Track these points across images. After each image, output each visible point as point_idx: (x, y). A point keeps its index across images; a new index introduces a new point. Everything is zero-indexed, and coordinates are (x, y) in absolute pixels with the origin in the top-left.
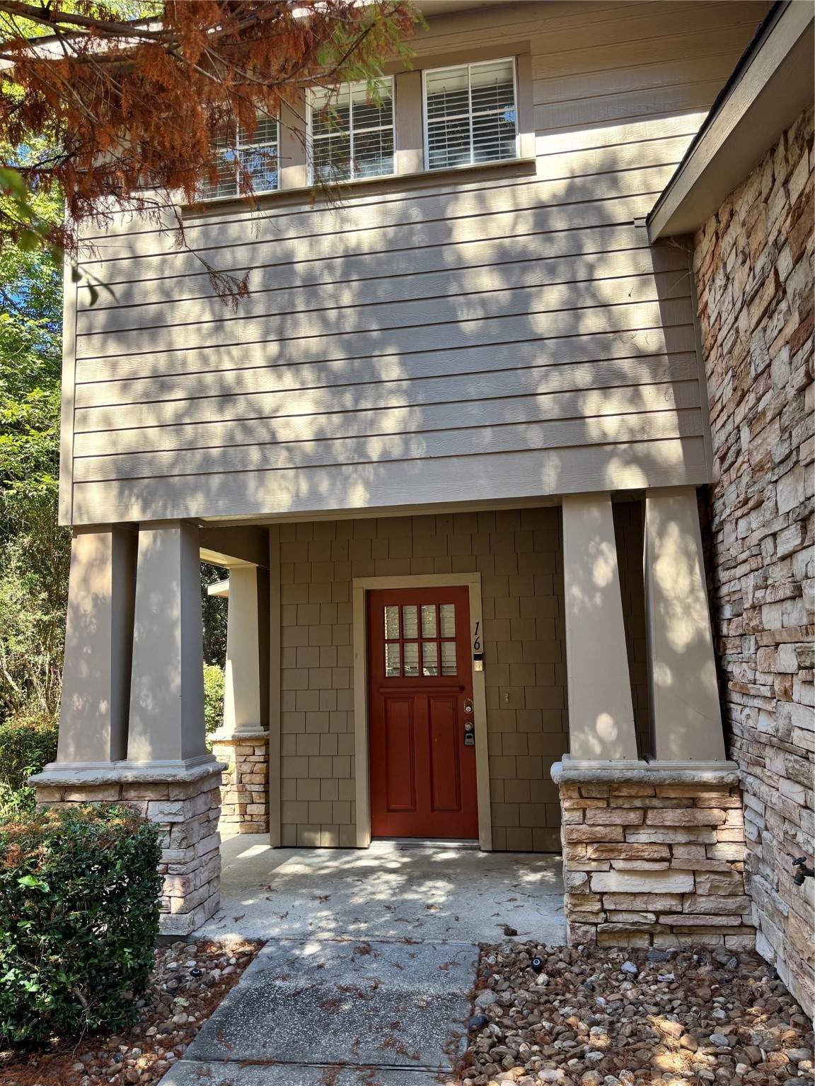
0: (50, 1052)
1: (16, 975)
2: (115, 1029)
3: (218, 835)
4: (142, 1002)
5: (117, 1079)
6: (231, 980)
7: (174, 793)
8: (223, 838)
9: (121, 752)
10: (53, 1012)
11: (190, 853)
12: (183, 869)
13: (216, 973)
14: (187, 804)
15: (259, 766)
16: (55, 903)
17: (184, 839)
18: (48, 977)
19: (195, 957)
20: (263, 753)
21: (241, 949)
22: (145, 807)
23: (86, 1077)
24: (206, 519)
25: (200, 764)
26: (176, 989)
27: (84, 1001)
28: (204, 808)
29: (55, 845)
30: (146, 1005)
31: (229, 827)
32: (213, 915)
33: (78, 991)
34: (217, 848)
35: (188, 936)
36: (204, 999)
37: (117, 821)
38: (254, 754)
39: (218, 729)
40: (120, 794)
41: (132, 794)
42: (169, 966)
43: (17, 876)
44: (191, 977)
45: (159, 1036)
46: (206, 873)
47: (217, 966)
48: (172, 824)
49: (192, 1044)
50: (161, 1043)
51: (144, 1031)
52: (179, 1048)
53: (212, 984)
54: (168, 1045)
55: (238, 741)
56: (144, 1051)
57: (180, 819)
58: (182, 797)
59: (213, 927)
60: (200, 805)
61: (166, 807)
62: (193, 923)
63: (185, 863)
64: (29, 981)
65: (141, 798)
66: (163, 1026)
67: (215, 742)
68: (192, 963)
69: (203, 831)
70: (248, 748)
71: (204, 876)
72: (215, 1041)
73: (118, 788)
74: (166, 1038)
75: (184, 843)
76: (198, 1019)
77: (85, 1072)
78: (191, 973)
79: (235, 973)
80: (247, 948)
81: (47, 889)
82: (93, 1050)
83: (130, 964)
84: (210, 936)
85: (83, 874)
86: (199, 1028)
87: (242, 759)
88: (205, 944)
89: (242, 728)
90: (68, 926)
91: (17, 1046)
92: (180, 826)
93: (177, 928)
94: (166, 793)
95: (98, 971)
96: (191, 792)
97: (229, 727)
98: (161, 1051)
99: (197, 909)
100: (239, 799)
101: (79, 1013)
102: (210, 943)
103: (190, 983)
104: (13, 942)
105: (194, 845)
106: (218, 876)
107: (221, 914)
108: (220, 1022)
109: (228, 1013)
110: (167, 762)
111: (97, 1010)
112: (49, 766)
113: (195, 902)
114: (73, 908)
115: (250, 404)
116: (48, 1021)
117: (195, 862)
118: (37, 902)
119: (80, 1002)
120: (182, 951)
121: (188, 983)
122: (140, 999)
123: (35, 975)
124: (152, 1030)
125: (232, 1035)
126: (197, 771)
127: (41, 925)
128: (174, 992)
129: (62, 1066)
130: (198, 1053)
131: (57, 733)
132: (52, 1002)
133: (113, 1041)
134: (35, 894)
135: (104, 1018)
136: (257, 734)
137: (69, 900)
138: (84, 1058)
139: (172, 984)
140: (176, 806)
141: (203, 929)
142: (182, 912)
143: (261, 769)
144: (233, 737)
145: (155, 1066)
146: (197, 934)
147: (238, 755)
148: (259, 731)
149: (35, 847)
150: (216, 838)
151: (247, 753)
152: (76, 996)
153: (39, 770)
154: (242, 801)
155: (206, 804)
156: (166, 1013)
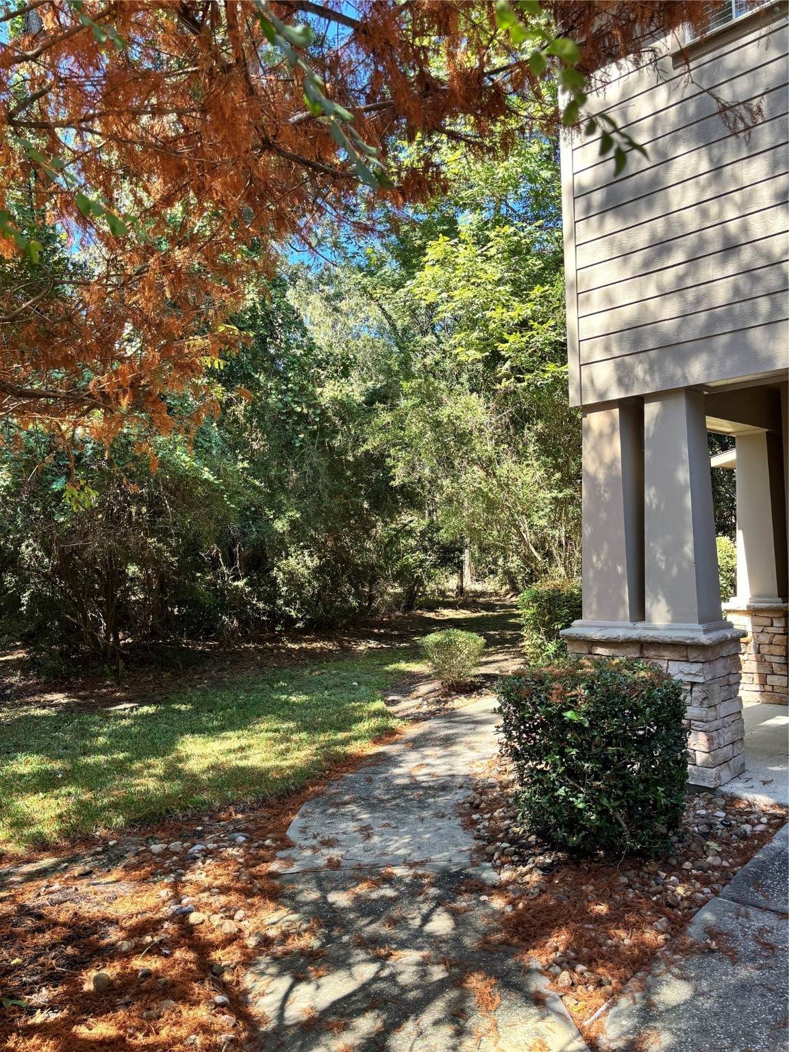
0: (598, 862)
1: (566, 792)
2: (653, 855)
3: (740, 699)
4: (675, 839)
5: (658, 899)
6: (764, 837)
7: (693, 655)
8: (745, 705)
9: (639, 612)
10: (599, 829)
11: (712, 713)
12: (707, 727)
13: (748, 827)
14: (707, 666)
15: (777, 639)
16: (594, 737)
17: (704, 699)
18: (592, 798)
19: (724, 809)
20: (782, 624)
21: (772, 811)
22: (665, 665)
23: (630, 890)
24: (712, 385)
25: (718, 629)
26: (708, 833)
27: (624, 825)
28: (724, 672)
29: (590, 688)
30: (680, 841)
31: (749, 694)
32: (739, 773)
33: (618, 816)
34: (740, 712)
35: (714, 789)
36: (737, 848)
37: (642, 674)
38: (772, 625)
39: (732, 599)
40: (641, 652)
41: (652, 653)
42: (698, 812)
43: (562, 710)
44: (722, 827)
45: (694, 872)
46: (729, 734)
47: (747, 822)
48: (693, 684)
49: (728, 886)
50: (697, 878)
51: (680, 864)
52: (716, 886)
53: (744, 837)
54: (706, 882)
55: (753, 612)
56: (682, 881)
57: (701, 680)
58: (701, 658)
59: (740, 785)
60: (720, 667)
61: (686, 667)
62: (719, 778)
63: (707, 722)
64: (577, 798)
65: (660, 657)
66: (698, 863)
67: (729, 611)
68: (722, 814)
69: (724, 694)
70: (765, 619)
71: (727, 736)
72: (752, 889)
73: (639, 646)
74: (701, 875)
75: (706, 702)
76: (732, 866)
77: (629, 886)
78: (722, 823)
79: (767, 831)
80: (779, 811)
81: (587, 725)
82: (634, 868)
83: (663, 801)
84: (738, 793)
85: (615, 716)
86: (735, 874)
87: (760, 630)
88: (733, 799)
89: (759, 599)
90: (607, 758)
91: (572, 850)
92: (701, 687)
93: (704, 780)
94: (685, 654)
95: (635, 801)
96: (709, 654)
97: (743, 597)
98: (698, 885)
99: (723, 766)
100: (758, 669)
101: (620, 835)
102: (739, 799)
103: (720, 830)
104: (562, 764)
105: (715, 706)
106: (742, 739)
107: (747, 775)
108: (756, 873)
109: (763, 867)
110: (684, 625)
111: (636, 835)
112: (576, 622)
113: (720, 760)
114: (609, 744)
115: (758, 251)
116: (594, 835)
117: (718, 722)
118: (580, 735)
119: (620, 826)
120: (710, 802)
121: (719, 831)
122: (674, 835)
123: (581, 795)
124: (687, 865)
125: (769, 887)
126: (715, 636)
127: (584, 755)
128: (706, 836)
129: (609, 875)
130: (735, 895)
131: (580, 596)
132: (597, 819)
133: (652, 866)
134: (578, 727)
135: (643, 843)
136: (775, 605)
137: (605, 737)
138: (627, 873)
139: (703, 828)
140: (696, 668)
141: (730, 785)
142: (706, 765)
143: (781, 640)
144: (748, 607)
145: (693, 896)
146: (724, 789)
147: (754, 625)
148: (777, 603)
149: (574, 687)
150: (737, 702)
151: (765, 624)
152: (616, 819)
153: (568, 626)
154: (762, 671)
155: (725, 668)
156: (700, 853)
